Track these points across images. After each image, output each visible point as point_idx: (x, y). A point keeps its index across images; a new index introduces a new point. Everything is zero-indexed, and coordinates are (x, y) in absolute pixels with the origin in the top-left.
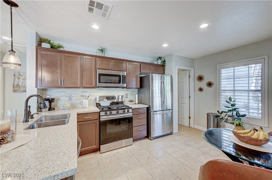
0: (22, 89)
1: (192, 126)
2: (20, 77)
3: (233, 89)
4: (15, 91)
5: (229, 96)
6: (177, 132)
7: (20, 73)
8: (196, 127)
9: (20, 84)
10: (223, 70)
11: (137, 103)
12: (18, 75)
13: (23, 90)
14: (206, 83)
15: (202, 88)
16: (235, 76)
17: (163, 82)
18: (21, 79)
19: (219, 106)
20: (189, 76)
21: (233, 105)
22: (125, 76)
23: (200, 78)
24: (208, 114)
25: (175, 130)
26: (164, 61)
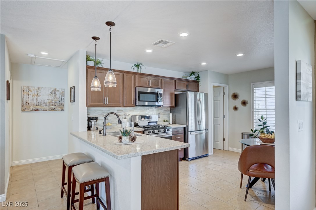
0: (32, 107)
1: (226, 148)
2: (30, 92)
3: (265, 108)
4: (23, 110)
5: (261, 115)
6: (212, 154)
7: (30, 88)
8: (231, 149)
9: (29, 102)
10: (256, 89)
11: (171, 123)
12: (28, 90)
13: (32, 109)
14: (241, 102)
15: (237, 107)
16: (267, 95)
17: (200, 100)
18: (31, 95)
19: (253, 125)
20: (224, 94)
21: (265, 123)
22: (162, 93)
23: (235, 96)
24: (242, 134)
25: (211, 152)
26: (198, 77)
